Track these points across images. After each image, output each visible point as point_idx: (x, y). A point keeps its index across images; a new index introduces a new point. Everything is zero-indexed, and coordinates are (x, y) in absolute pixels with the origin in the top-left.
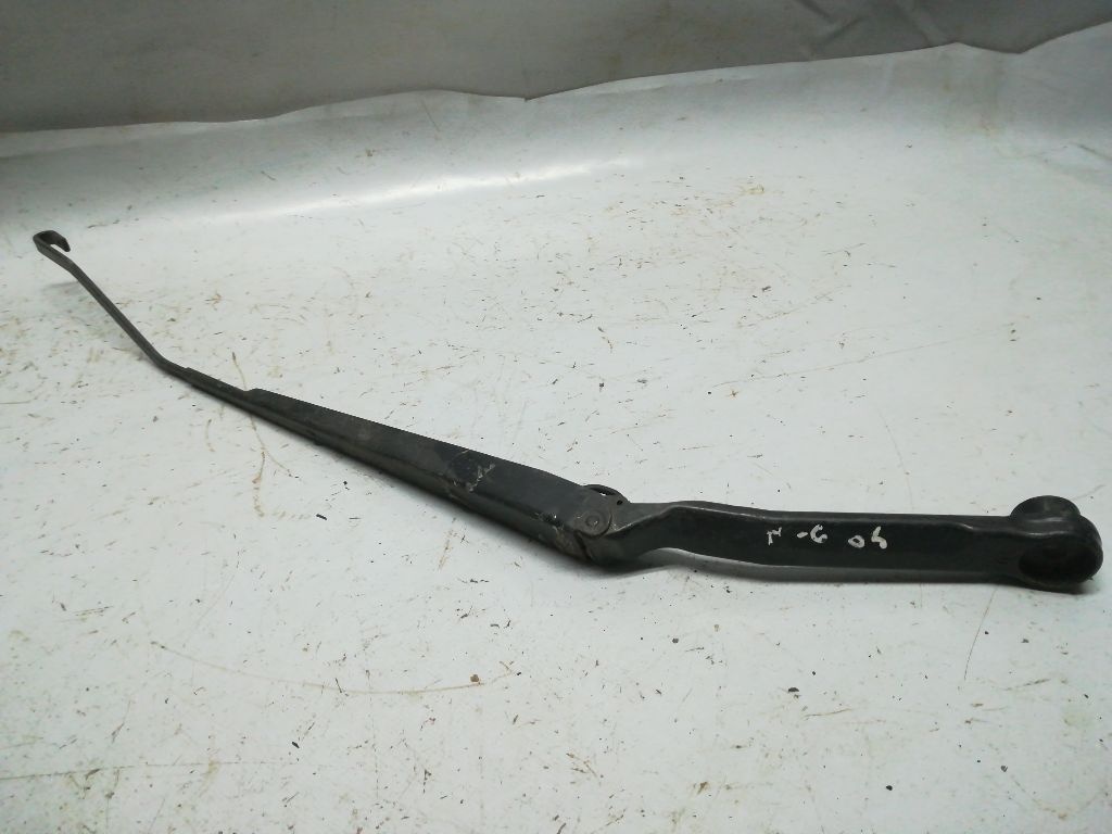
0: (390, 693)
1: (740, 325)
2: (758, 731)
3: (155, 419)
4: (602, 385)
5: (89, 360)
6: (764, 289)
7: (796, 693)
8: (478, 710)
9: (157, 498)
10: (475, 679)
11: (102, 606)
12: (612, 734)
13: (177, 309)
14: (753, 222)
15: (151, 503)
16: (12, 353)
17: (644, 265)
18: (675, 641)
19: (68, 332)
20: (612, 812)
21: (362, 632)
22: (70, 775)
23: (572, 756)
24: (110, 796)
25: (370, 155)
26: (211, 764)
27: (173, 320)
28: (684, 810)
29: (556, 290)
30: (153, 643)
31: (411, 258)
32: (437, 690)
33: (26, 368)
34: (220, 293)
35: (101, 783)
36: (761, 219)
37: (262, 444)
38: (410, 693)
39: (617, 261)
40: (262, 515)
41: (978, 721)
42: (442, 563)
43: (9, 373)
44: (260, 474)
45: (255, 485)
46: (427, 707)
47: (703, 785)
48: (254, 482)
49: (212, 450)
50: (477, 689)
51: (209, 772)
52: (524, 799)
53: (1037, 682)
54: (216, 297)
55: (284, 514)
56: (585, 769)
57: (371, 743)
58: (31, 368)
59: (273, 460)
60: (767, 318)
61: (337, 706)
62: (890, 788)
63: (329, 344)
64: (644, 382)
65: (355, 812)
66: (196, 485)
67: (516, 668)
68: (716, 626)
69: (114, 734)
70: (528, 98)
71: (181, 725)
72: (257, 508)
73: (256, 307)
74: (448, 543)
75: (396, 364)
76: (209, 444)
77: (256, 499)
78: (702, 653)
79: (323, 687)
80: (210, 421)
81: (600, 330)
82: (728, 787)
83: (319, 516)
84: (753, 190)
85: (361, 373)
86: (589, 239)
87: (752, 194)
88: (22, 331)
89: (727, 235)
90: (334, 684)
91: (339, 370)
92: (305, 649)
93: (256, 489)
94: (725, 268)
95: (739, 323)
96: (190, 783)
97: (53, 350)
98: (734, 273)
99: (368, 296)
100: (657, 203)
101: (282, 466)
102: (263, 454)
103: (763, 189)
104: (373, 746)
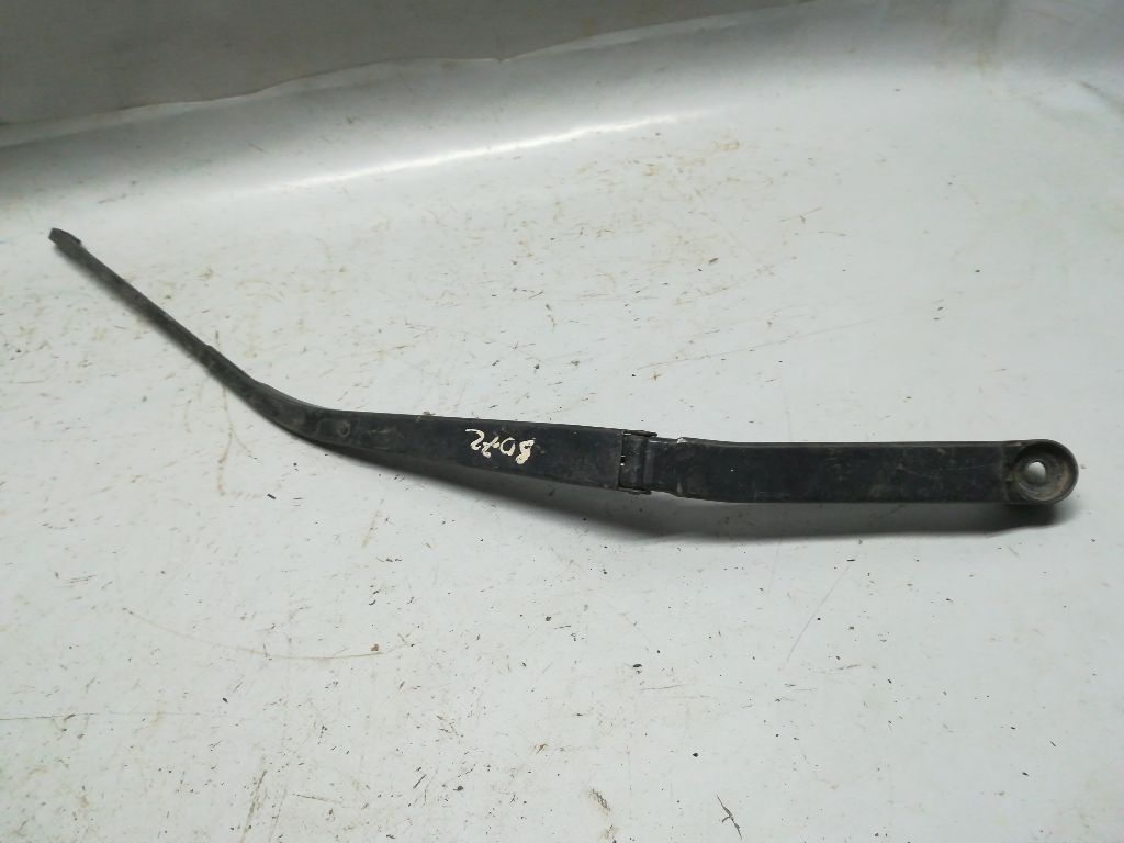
0: (305, 658)
1: (678, 302)
2: (598, 702)
3: (145, 399)
4: (537, 367)
5: (94, 339)
6: (712, 261)
7: (639, 669)
8: (373, 676)
9: (138, 477)
10: (376, 648)
11: (88, 574)
12: (478, 700)
13: (172, 285)
14: (719, 184)
15: (134, 481)
16: (31, 331)
17: (603, 233)
18: (548, 619)
19: (78, 310)
20: (464, 766)
21: (290, 604)
22: (53, 719)
23: (441, 718)
24: (81, 736)
25: (350, 122)
26: (158, 714)
27: (168, 297)
28: (522, 767)
29: (515, 263)
30: (124, 609)
31: (387, 227)
32: (343, 657)
33: (41, 347)
34: (212, 270)
35: (73, 726)
36: (729, 179)
37: (231, 425)
38: (321, 659)
39: (578, 230)
40: (223, 494)
41: (787, 700)
42: (365, 543)
43: (27, 352)
44: (226, 454)
45: (220, 465)
46: (332, 672)
47: (542, 747)
48: (220, 462)
49: (188, 431)
50: (377, 659)
51: (157, 720)
52: (397, 753)
53: (851, 667)
54: (208, 272)
55: (240, 494)
56: (450, 730)
57: (283, 701)
58: (45, 347)
59: (238, 440)
60: (707, 294)
61: (261, 668)
62: (696, 755)
63: (301, 322)
64: (577, 363)
65: (263, 758)
66: (171, 464)
67: (410, 640)
68: (586, 606)
69: (87, 686)
70: (501, 58)
71: (139, 680)
72: (220, 487)
73: (241, 284)
74: (373, 523)
75: (357, 344)
76: (186, 425)
77: (219, 478)
78: (567, 632)
79: (252, 651)
80: (190, 401)
81: (547, 306)
82: (562, 749)
83: (269, 495)
84: (728, 145)
85: (325, 353)
86: (558, 203)
87: (726, 149)
88: (41, 309)
89: (691, 198)
90: (261, 649)
91: (305, 350)
92: (243, 618)
93: (221, 468)
94: (680, 237)
95: (679, 299)
96: (142, 728)
97: (66, 328)
98: (687, 243)
99: (342, 270)
100: (630, 162)
101: (245, 447)
102: (230, 435)
103: (738, 144)
104: (285, 704)
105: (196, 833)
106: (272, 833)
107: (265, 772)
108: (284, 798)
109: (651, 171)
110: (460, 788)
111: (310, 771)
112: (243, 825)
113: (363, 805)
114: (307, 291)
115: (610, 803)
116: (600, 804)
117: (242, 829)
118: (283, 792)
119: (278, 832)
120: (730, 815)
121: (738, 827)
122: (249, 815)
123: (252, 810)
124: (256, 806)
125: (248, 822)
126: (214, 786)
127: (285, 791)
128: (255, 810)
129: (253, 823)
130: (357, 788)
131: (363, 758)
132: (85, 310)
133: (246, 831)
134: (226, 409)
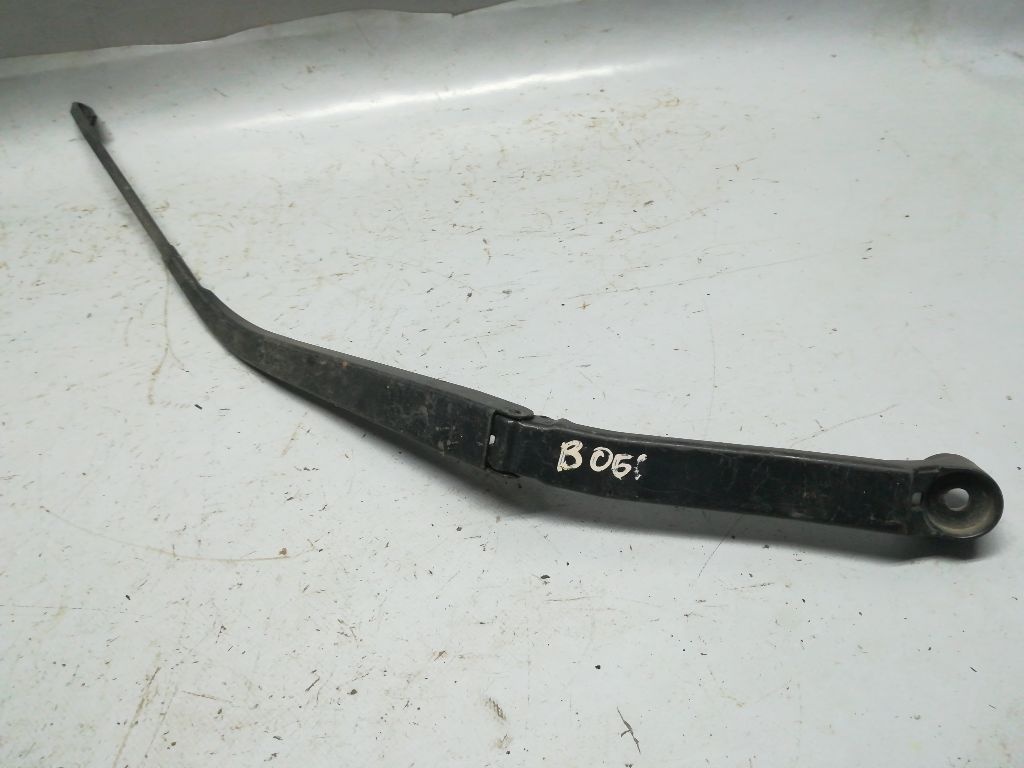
0: (212, 560)
1: (612, 239)
2: (503, 611)
3: (89, 316)
4: (470, 295)
5: (50, 262)
6: (647, 203)
7: (546, 580)
8: (279, 579)
9: (73, 386)
10: (284, 552)
12: (381, 605)
13: (130, 217)
14: (659, 135)
15: (68, 390)
17: (543, 177)
18: (459, 529)
19: (39, 236)
20: (360, 670)
21: (204, 507)
23: (342, 622)
25: (310, 71)
26: (61, 608)
27: (125, 226)
28: (419, 673)
29: (457, 202)
30: (42, 507)
31: (339, 169)
32: (250, 560)
34: (169, 201)
36: (668, 131)
37: (169, 340)
38: (228, 561)
39: (519, 174)
40: (152, 403)
41: (696, 615)
42: (285, 452)
44: (160, 367)
45: (153, 377)
46: (238, 573)
47: (441, 654)
48: (154, 374)
49: (127, 345)
50: (284, 562)
51: (58, 614)
52: (293, 654)
53: (764, 585)
54: (164, 205)
55: (169, 404)
56: (350, 633)
57: (186, 600)
58: (4, 268)
59: (173, 354)
60: (640, 232)
61: (168, 568)
62: (598, 667)
63: (247, 251)
64: (508, 292)
65: (158, 655)
66: (106, 375)
67: (319, 545)
68: (498, 518)
70: (454, 14)
71: (46, 575)
72: (150, 396)
73: (195, 215)
74: (295, 434)
75: (298, 271)
76: (126, 339)
77: (151, 389)
78: (478, 541)
79: (161, 551)
80: (132, 318)
81: (485, 241)
82: (462, 657)
83: (197, 406)
84: (668, 102)
85: (266, 278)
86: (502, 151)
87: (667, 106)
88: (5, 234)
89: (630, 148)
90: (171, 550)
91: (248, 275)
92: (156, 519)
93: (154, 380)
94: (617, 182)
95: (612, 237)
96: (42, 622)
97: (25, 252)
98: (624, 187)
99: (291, 206)
100: (574, 115)
101: (179, 361)
102: (166, 349)
103: (678, 101)
104: (187, 603)
105: (82, 726)
106: (157, 730)
107: (158, 669)
108: (174, 694)
109: (594, 124)
110: (354, 692)
111: (204, 669)
112: (130, 720)
113: (253, 705)
114: (255, 223)
115: (506, 711)
116: (495, 714)
117: (128, 724)
118: (174, 690)
119: (164, 729)
120: (630, 729)
121: (637, 741)
122: (137, 712)
123: (141, 706)
124: (145, 702)
125: (135, 717)
126: (107, 681)
127: (176, 689)
128: (144, 705)
129: (140, 719)
130: (249, 688)
131: (258, 658)
132: (46, 236)
133: (132, 726)
134: (166, 326)
